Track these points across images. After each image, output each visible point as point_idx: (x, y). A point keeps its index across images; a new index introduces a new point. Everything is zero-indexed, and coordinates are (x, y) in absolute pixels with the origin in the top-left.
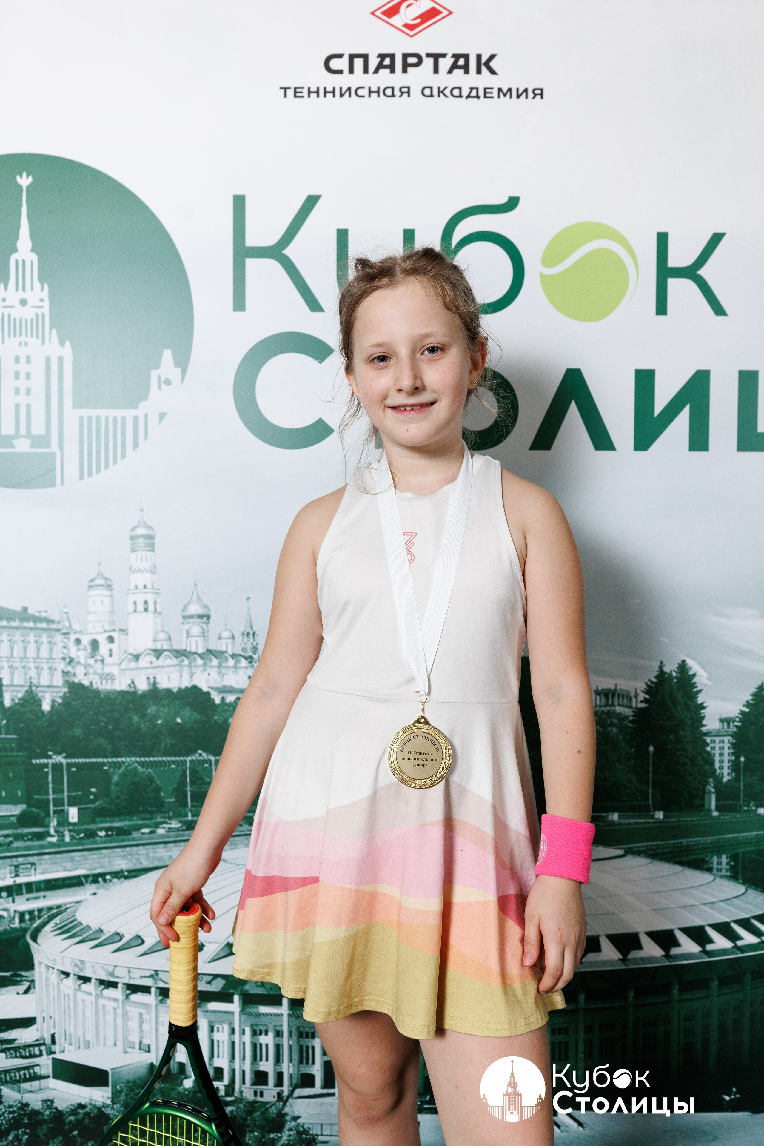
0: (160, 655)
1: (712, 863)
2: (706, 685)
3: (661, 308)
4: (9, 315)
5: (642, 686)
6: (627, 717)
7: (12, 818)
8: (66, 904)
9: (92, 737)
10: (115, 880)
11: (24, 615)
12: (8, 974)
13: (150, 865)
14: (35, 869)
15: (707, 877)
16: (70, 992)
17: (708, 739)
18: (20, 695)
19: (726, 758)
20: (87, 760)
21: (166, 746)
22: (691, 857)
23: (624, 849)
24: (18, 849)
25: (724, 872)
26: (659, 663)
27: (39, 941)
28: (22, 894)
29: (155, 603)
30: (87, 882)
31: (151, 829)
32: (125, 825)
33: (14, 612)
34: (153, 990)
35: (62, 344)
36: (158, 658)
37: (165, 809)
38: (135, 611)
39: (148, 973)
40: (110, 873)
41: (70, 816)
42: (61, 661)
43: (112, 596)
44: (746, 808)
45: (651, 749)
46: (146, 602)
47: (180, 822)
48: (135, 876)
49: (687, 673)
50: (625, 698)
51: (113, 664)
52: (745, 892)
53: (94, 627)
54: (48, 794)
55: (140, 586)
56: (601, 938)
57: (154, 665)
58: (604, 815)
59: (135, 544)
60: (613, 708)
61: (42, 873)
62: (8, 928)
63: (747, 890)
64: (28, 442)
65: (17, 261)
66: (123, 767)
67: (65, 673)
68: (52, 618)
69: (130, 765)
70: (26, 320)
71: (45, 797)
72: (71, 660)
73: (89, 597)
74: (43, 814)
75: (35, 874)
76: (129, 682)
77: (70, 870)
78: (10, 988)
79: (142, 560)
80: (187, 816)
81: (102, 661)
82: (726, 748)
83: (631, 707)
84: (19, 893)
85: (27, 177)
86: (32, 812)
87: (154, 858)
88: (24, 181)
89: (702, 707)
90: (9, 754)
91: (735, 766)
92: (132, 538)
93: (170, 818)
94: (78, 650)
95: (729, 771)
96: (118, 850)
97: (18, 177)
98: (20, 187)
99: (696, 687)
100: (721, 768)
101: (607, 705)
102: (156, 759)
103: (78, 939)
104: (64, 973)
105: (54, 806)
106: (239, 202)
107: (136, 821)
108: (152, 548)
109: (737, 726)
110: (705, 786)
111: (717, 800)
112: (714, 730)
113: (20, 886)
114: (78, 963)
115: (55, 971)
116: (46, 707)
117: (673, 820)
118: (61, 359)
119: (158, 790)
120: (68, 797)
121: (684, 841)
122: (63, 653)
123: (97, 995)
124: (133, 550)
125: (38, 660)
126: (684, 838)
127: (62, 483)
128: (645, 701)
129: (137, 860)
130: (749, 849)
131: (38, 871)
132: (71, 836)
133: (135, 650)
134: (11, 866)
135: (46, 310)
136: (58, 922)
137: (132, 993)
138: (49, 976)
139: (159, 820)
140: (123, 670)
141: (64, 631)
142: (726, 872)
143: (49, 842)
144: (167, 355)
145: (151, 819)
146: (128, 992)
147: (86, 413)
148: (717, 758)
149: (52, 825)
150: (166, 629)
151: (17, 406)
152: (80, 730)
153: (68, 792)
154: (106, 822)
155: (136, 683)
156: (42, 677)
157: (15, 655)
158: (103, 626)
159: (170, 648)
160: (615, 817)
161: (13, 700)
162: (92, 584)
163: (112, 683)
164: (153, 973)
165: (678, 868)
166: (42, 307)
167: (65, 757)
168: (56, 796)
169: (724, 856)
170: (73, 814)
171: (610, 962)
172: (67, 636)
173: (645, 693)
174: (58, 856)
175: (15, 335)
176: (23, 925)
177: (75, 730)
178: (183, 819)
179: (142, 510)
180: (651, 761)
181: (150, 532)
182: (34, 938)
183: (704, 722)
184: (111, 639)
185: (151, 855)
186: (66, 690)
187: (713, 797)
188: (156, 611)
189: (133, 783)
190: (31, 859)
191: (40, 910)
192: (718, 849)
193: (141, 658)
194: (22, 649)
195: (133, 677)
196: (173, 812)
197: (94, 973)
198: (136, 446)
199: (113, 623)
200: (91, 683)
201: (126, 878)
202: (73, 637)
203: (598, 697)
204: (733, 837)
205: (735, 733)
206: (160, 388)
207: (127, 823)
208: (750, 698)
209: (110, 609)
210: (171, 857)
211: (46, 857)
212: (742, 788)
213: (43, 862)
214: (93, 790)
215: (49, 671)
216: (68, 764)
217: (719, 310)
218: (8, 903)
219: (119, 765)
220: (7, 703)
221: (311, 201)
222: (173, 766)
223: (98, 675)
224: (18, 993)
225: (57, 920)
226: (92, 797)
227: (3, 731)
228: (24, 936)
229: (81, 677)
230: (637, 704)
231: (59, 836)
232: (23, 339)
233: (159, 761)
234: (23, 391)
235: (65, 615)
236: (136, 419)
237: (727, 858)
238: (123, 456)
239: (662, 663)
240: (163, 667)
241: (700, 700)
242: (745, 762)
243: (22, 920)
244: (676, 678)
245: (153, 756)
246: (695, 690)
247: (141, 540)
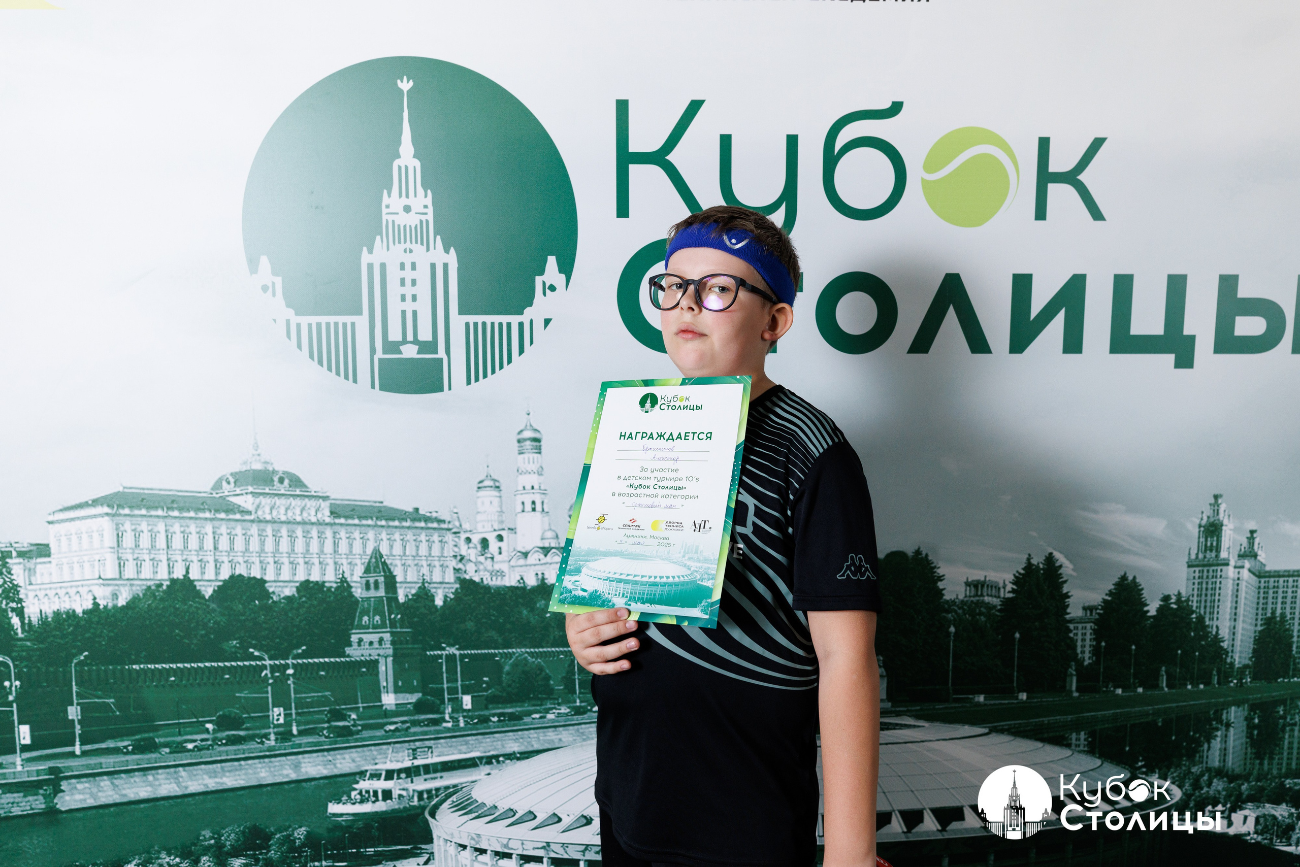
0: (548, 552)
1: (1071, 739)
2: (1071, 576)
3: (1041, 213)
4: (393, 222)
5: (1010, 577)
6: (995, 607)
7: (409, 706)
8: (462, 784)
9: (483, 630)
10: (508, 761)
11: (416, 515)
12: (409, 847)
13: (541, 748)
14: (432, 752)
15: (1067, 752)
16: (468, 862)
17: (1071, 626)
18: (414, 591)
19: (1088, 643)
20: (479, 652)
21: (554, 637)
22: (1051, 735)
23: (989, 727)
24: (415, 734)
25: (1082, 748)
26: (1027, 556)
27: (437, 817)
28: (420, 775)
29: (543, 503)
30: (481, 763)
31: (541, 715)
32: (517, 711)
33: (406, 512)
34: (545, 860)
35: (447, 251)
36: (546, 556)
37: (556, 697)
38: (523, 511)
39: (540, 845)
40: (503, 755)
41: (464, 703)
42: (452, 559)
43: (500, 497)
44: (1104, 689)
45: (1017, 635)
46: (534, 503)
47: (569, 708)
48: (527, 758)
49: (1054, 565)
50: (994, 589)
51: (504, 562)
52: (1101, 765)
53: (484, 527)
54: (443, 683)
55: (528, 487)
56: (964, 809)
57: (542, 562)
58: (971, 696)
59: (522, 447)
60: (981, 598)
61: (439, 756)
62: (408, 806)
63: (1102, 763)
64: (416, 348)
65: (400, 168)
66: (514, 657)
67: (457, 570)
68: (442, 518)
69: (520, 655)
70: (410, 226)
71: (440, 686)
72: (462, 558)
73: (478, 497)
74: (438, 702)
75: (432, 757)
76: (519, 578)
77: (465, 753)
78: (411, 860)
79: (529, 462)
80: (575, 702)
81: (492, 558)
82: (1088, 634)
83: (999, 597)
84: (418, 774)
85: (408, 82)
86: (428, 700)
87: (544, 740)
88: (405, 85)
89: (1067, 596)
90: (405, 646)
91: (1096, 651)
92: (519, 441)
93: (559, 704)
94: (469, 548)
95: (1090, 655)
96: (511, 734)
97: (399, 81)
98: (401, 91)
99: (1062, 578)
100: (1083, 652)
101: (976, 595)
102: (545, 650)
103: (474, 815)
104: (461, 845)
105: (449, 694)
106: (622, 107)
107: (527, 707)
108: (539, 450)
109: (1099, 614)
110: (1067, 669)
111: (1078, 682)
112: (1078, 617)
113: (418, 767)
114: (475, 836)
115: (453, 843)
116: (439, 602)
117: (1035, 700)
118: (446, 266)
119: (548, 678)
120: (462, 686)
121: (1046, 720)
122: (454, 551)
123: (492, 865)
124: (521, 453)
125: (430, 558)
126: (1045, 717)
127: (450, 389)
128: (1013, 591)
129: (529, 743)
130: (1106, 726)
131: (435, 754)
132: (465, 721)
133: (524, 548)
134: (408, 749)
135: (430, 217)
136: (455, 800)
137: (525, 863)
138: (448, 849)
139: (549, 706)
140: (513, 567)
141: (454, 530)
142: (1084, 747)
143: (445, 728)
144: (552, 261)
145: (541, 705)
146: (522, 862)
147: (472, 319)
148: (1079, 643)
149: (447, 711)
150: (553, 528)
151: (404, 313)
152: (472, 624)
153: (462, 681)
154: (499, 708)
155: (525, 579)
156: (434, 573)
157: (407, 553)
158: (492, 526)
159: (557, 546)
160: (981, 698)
161: (407, 596)
162: (481, 485)
163: (502, 579)
164: (545, 844)
165: (1039, 745)
166: (426, 214)
167: (458, 649)
168: (449, 685)
169: (1082, 733)
170: (467, 701)
171: (973, 830)
172: (458, 535)
173: (1013, 584)
174: (454, 740)
175: (400, 242)
176: (422, 803)
177: (467, 623)
178: (571, 705)
179: (529, 414)
180: (1017, 647)
181: (536, 435)
182: (433, 815)
183: (1068, 610)
184: (500, 538)
185: (541, 738)
186: (458, 586)
187: (1075, 679)
188: (543, 510)
189: (524, 672)
190: (428, 743)
191: (437, 790)
192: (1077, 727)
193: (529, 555)
194: (414, 548)
195: (522, 574)
196: (562, 698)
197: (490, 845)
198: (521, 351)
199: (502, 522)
200: (482, 579)
201: (518, 759)
202: (463, 536)
203: (968, 588)
204: (1092, 716)
205: (1097, 620)
206: (544, 294)
207: (519, 709)
208: (1113, 587)
209: (499, 509)
210: (560, 740)
211: (442, 741)
212: (1102, 670)
213: (439, 746)
214: (485, 679)
215: (441, 568)
216: (461, 655)
217: (1097, 215)
218: (407, 783)
219: (511, 655)
220: (401, 599)
221: (695, 106)
222: (562, 656)
223: (488, 571)
224: (418, 864)
225: (454, 798)
226: (484, 685)
227: (398, 625)
228: (423, 813)
229: (472, 573)
230: (1005, 595)
231: (453, 722)
232: (408, 245)
233: (548, 651)
234: (409, 298)
235: (455, 515)
236: (521, 325)
237: (1085, 734)
238: (509, 361)
239: (1030, 555)
240: (551, 564)
241: (1065, 591)
242: (1105, 647)
243: (420, 798)
244: (1042, 569)
245: (543, 647)
246: (1061, 580)
247: (528, 443)
